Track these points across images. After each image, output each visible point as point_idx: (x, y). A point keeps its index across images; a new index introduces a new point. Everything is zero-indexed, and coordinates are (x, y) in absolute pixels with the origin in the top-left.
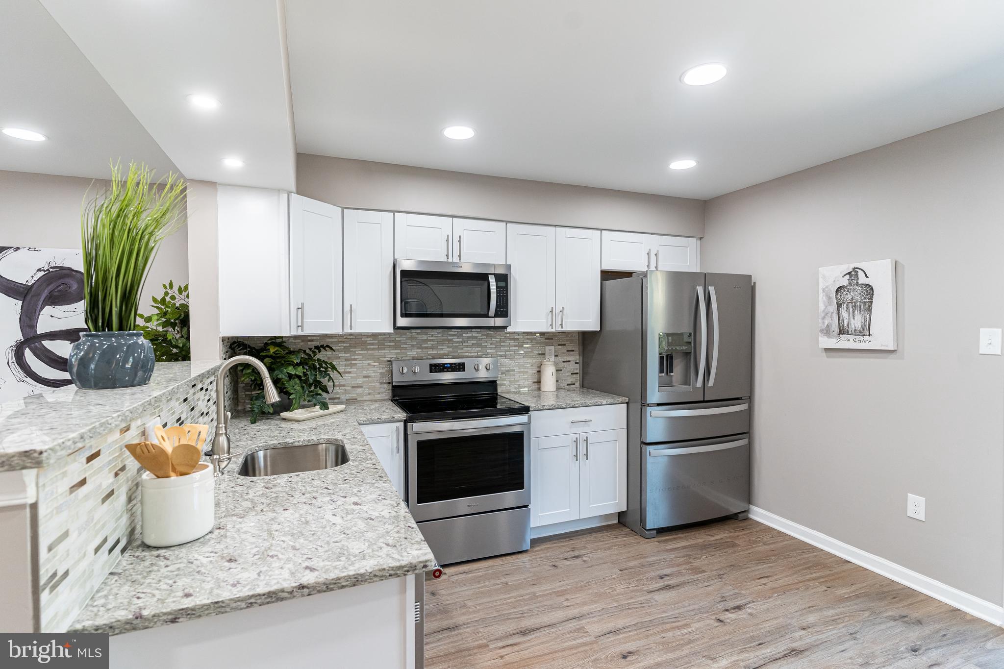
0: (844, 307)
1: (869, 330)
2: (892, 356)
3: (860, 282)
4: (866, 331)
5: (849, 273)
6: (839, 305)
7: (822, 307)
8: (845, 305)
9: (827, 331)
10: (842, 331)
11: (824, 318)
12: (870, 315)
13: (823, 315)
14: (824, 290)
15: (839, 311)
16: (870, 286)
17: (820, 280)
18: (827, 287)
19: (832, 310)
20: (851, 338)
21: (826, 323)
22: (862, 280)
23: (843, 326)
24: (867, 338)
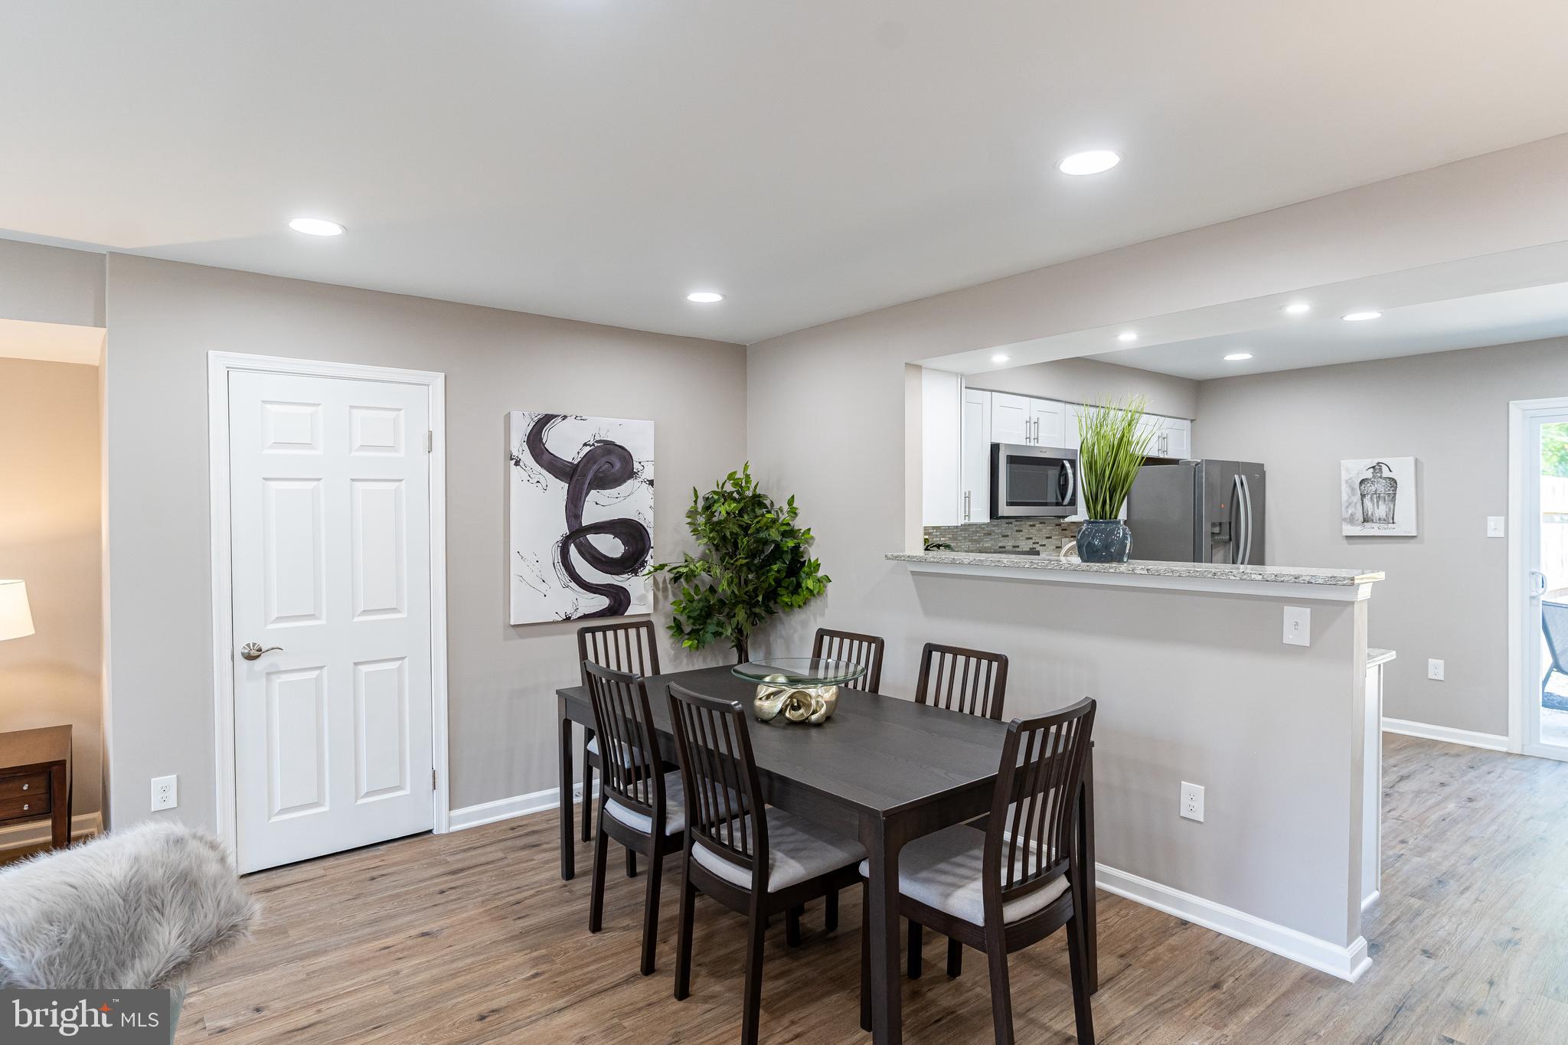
0: (1368, 497)
1: (1393, 519)
2: (1412, 541)
3: (1384, 475)
4: (1390, 519)
5: (1373, 467)
6: (1363, 496)
7: (1345, 497)
8: (1369, 496)
9: (1351, 520)
10: (1366, 520)
11: (1347, 507)
12: (1394, 505)
13: (1347, 504)
14: (1347, 482)
15: (1362, 501)
16: (1393, 479)
17: (1343, 472)
18: (1350, 479)
19: (1355, 501)
20: (1375, 526)
21: (1350, 512)
22: (1386, 473)
23: (1367, 515)
24: (1391, 525)
